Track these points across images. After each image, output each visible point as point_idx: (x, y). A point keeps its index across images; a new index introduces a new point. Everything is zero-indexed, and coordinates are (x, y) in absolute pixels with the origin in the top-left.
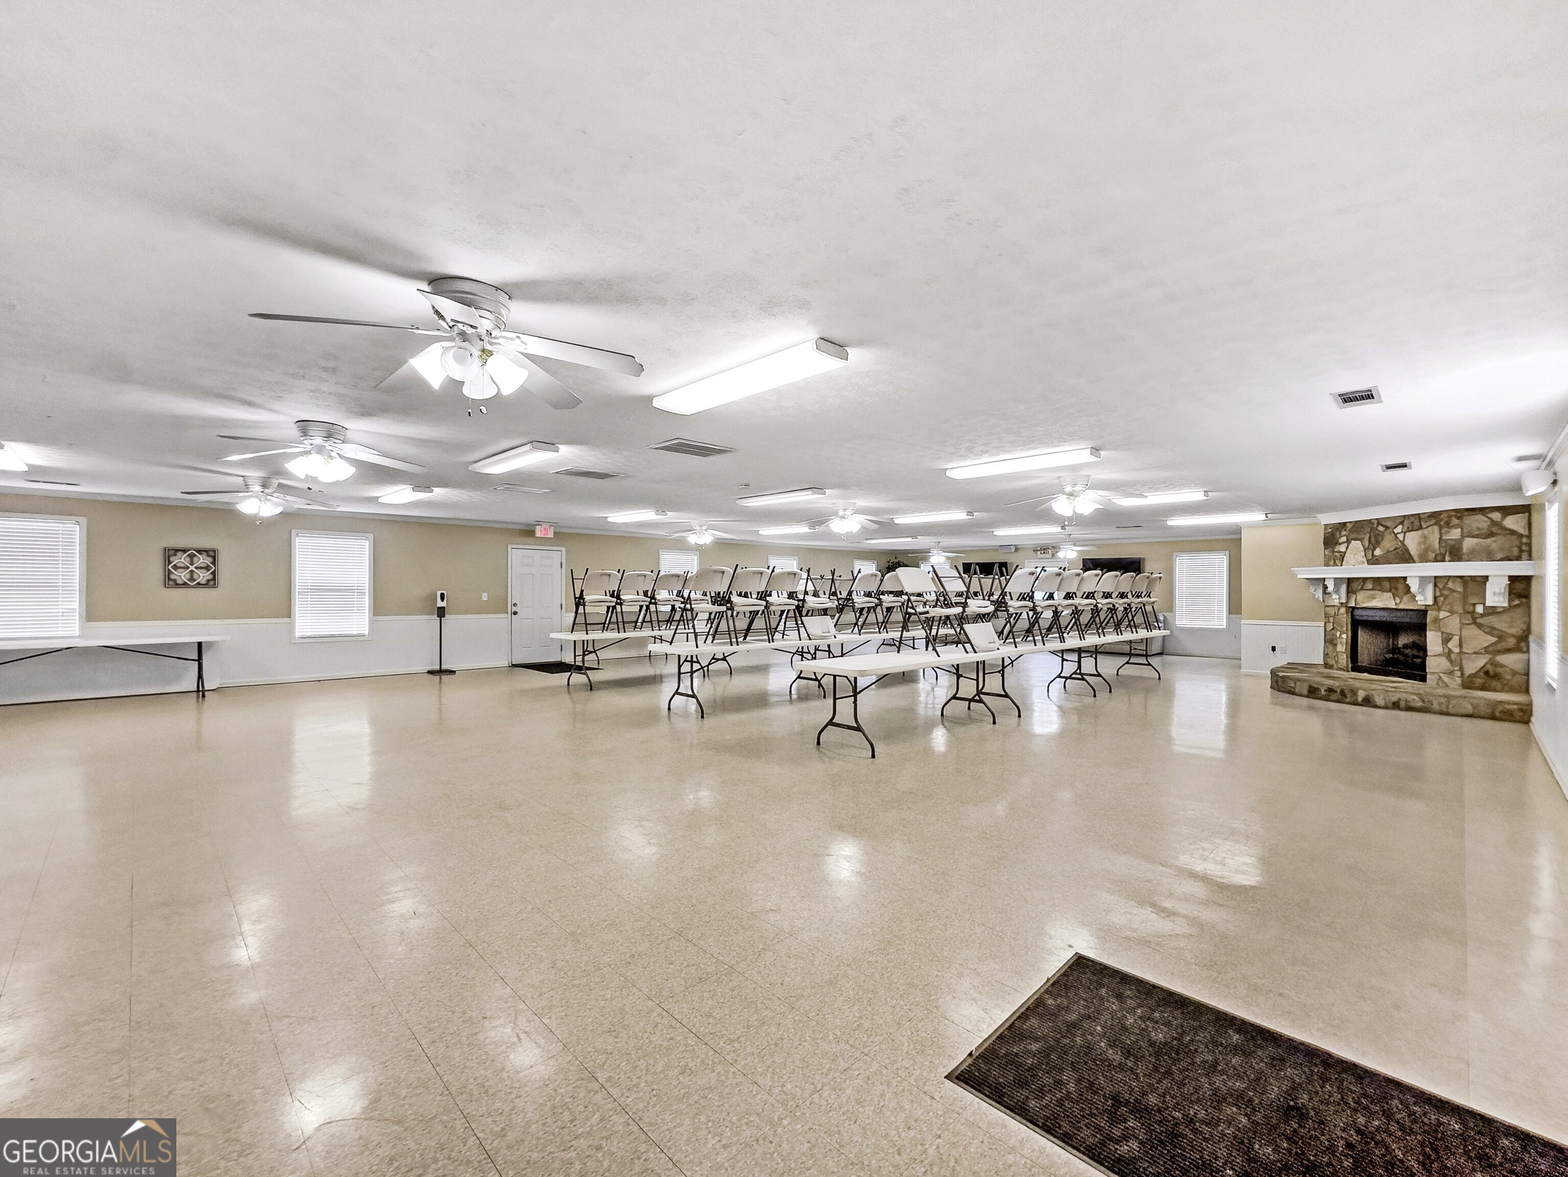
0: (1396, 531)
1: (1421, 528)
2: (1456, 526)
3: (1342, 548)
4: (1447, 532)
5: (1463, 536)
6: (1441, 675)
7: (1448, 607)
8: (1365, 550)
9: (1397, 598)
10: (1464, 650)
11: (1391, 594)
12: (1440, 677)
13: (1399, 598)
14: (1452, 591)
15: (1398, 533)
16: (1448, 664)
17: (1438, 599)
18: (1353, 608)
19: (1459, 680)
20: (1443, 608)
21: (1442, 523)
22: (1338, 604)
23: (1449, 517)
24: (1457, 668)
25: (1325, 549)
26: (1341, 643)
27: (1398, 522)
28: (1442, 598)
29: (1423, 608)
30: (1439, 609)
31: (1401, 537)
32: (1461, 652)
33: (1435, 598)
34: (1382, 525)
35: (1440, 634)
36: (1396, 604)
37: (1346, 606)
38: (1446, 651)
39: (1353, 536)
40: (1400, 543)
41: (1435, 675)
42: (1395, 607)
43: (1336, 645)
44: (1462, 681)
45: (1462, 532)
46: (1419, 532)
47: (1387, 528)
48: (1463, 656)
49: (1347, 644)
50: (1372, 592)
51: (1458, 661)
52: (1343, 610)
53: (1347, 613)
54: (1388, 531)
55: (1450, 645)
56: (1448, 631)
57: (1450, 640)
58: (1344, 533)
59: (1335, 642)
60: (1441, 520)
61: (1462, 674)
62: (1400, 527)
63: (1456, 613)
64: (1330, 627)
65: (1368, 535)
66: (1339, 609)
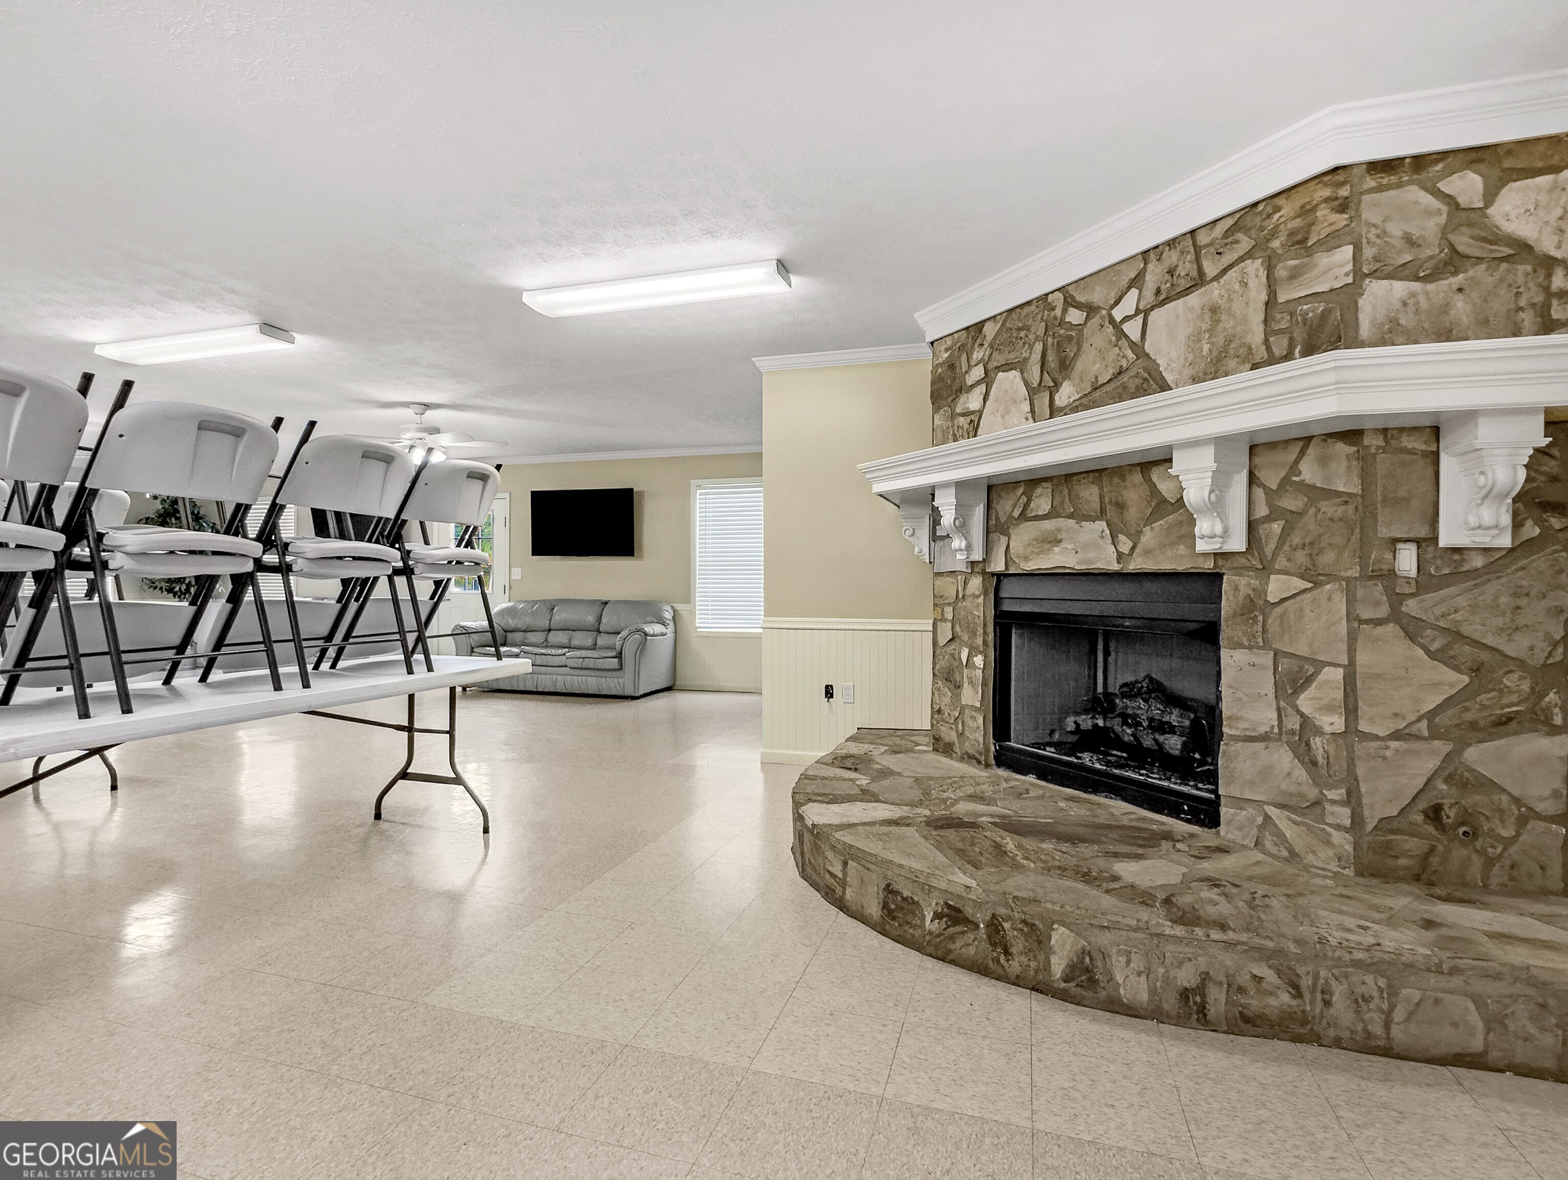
0: (1118, 314)
1: (1199, 281)
2: (1332, 241)
3: (973, 401)
4: (1294, 275)
5: (1359, 275)
6: (1272, 811)
7: (1301, 557)
8: (1032, 392)
9: (1122, 537)
10: (1364, 726)
11: (1102, 525)
12: (1267, 818)
13: (1129, 536)
14: (1315, 493)
15: (1127, 319)
16: (1301, 773)
17: (1262, 530)
18: (1000, 576)
19: (1343, 841)
20: (1281, 562)
21: (1276, 244)
22: (962, 567)
23: (1307, 211)
24: (1337, 794)
25: (936, 410)
26: (971, 682)
27: (1125, 281)
28: (1277, 527)
29: (1208, 565)
30: (1266, 569)
31: (1133, 329)
32: (1351, 731)
33: (1252, 526)
34: (1079, 306)
35: (1267, 659)
36: (1120, 556)
37: (984, 573)
38: (1293, 722)
39: (999, 359)
40: (1130, 355)
41: (1250, 811)
42: (1115, 567)
43: (959, 687)
44: (1356, 845)
45: (1356, 259)
46: (1194, 299)
47: (1090, 309)
48: (1361, 749)
49: (984, 684)
50: (1049, 525)
51: (1340, 768)
52: (976, 583)
53: (985, 593)
54: (1095, 321)
55: (1305, 702)
56: (1302, 649)
57: (1309, 680)
58: (977, 355)
59: (957, 677)
60: (1274, 234)
61: (1357, 820)
62: (1134, 293)
63: (1331, 577)
64: (945, 632)
65: (1039, 347)
66: (965, 583)
